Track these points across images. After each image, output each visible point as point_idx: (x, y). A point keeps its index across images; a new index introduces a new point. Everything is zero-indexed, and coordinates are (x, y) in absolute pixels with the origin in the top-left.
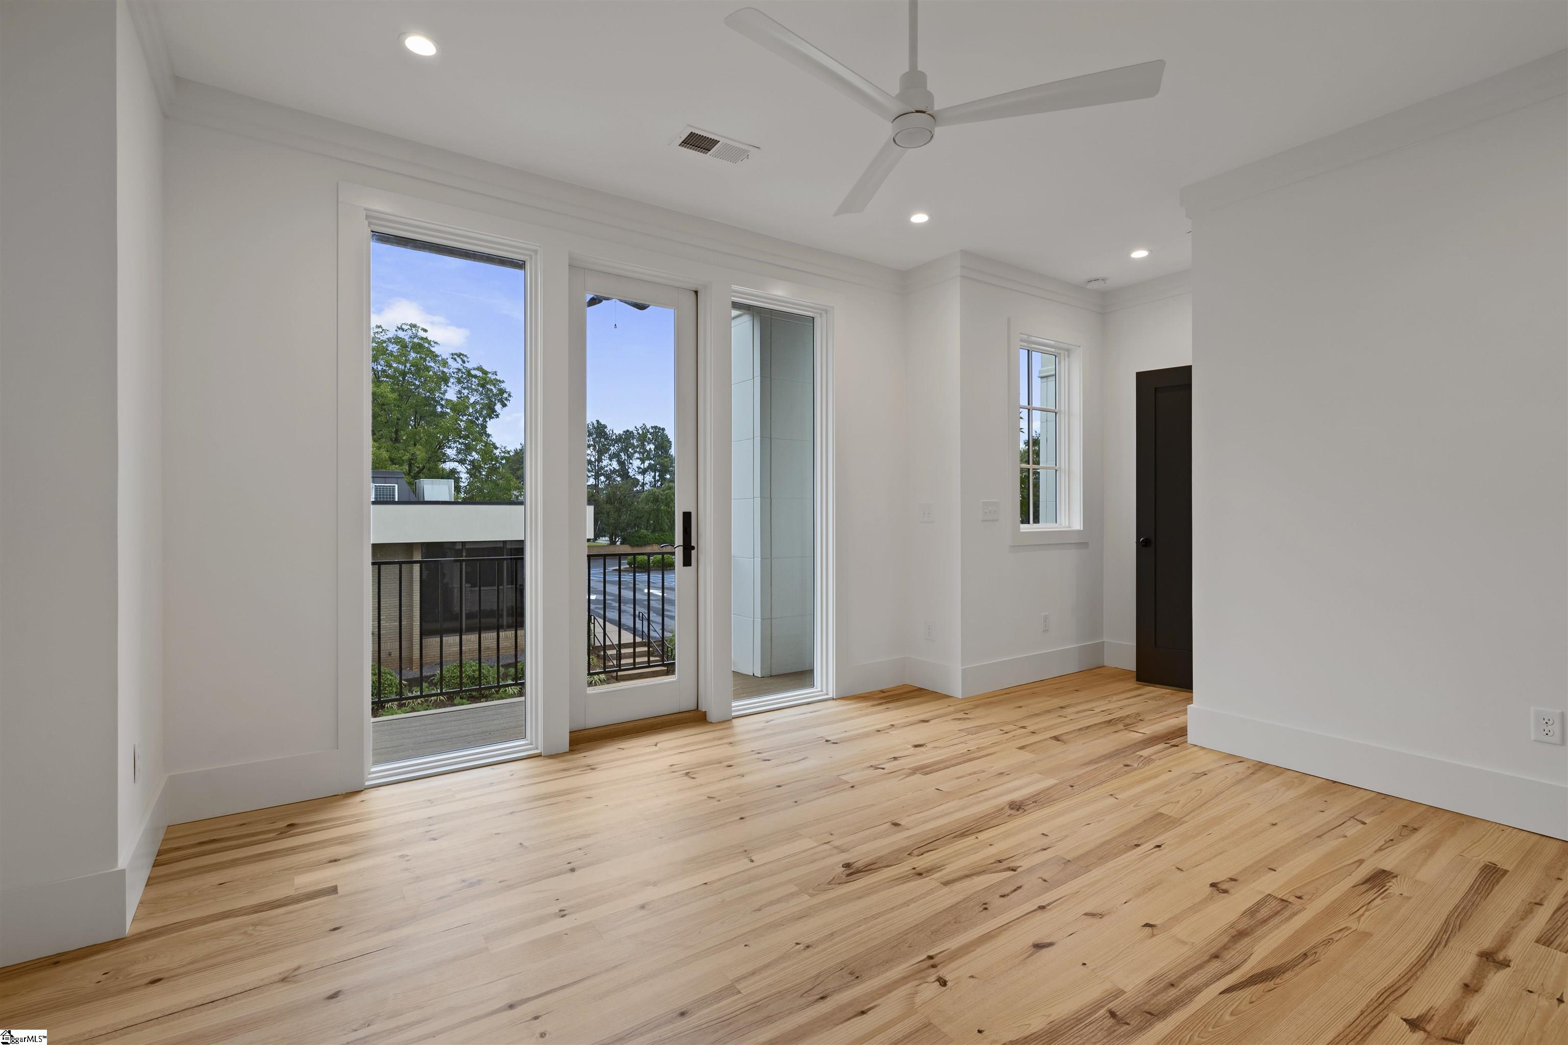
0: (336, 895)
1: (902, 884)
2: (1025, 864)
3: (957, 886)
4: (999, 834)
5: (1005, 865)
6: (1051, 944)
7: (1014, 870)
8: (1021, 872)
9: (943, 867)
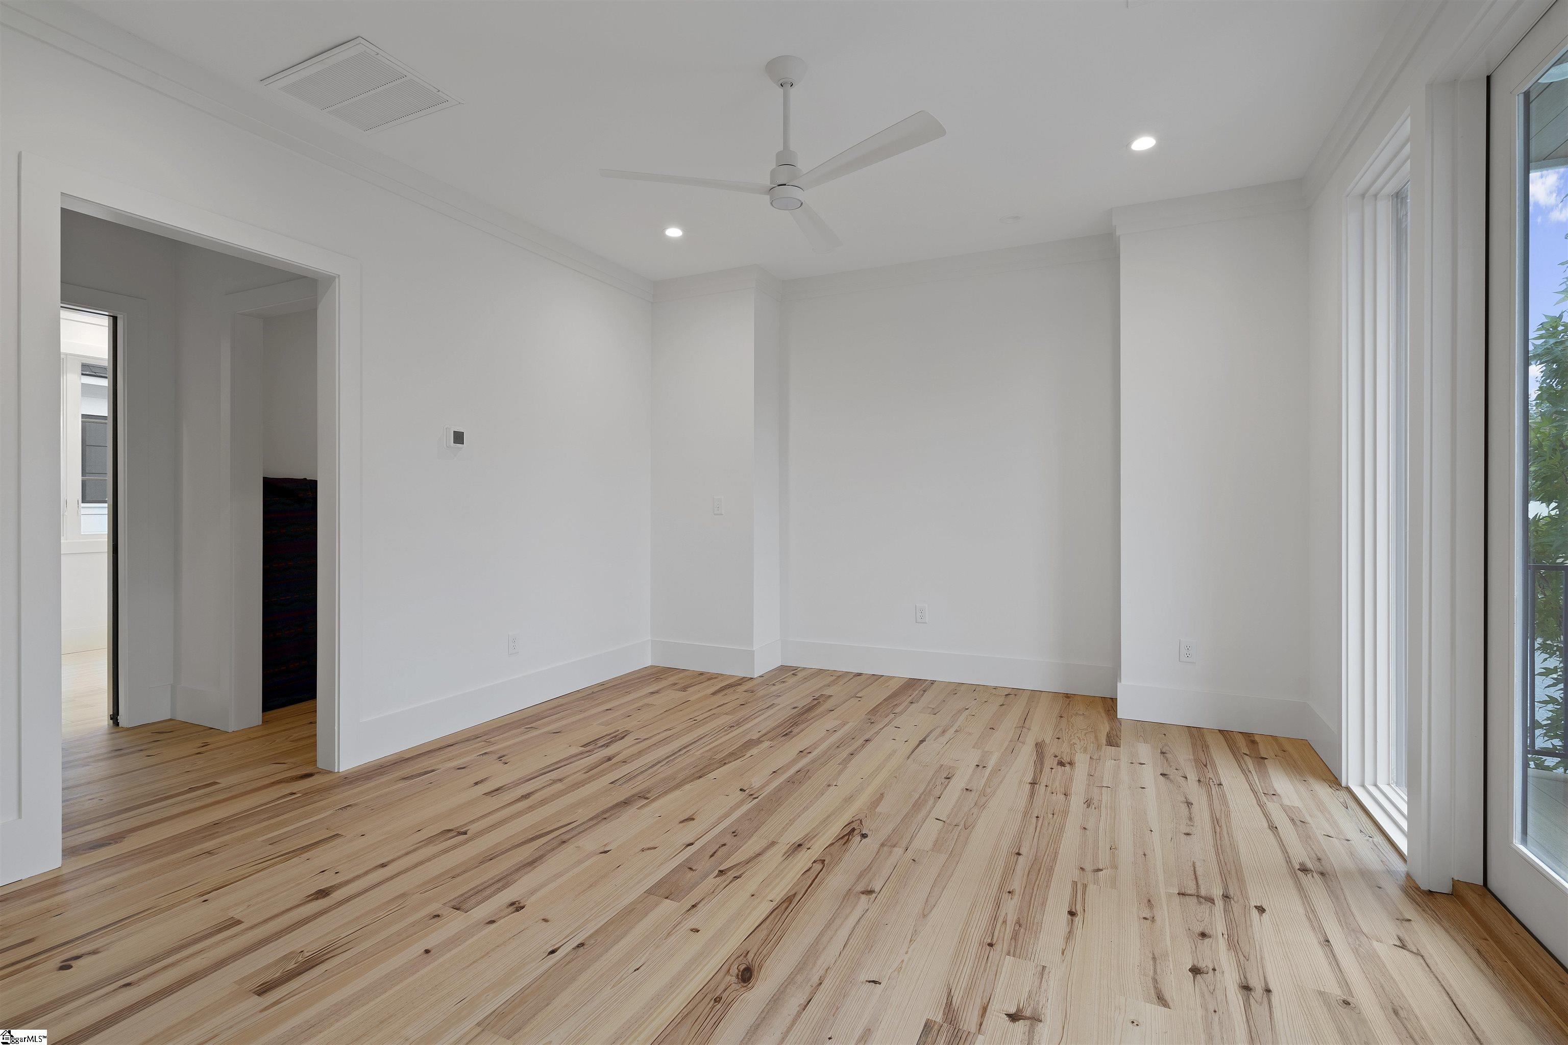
0: (1104, 742)
1: (808, 834)
2: (711, 881)
3: (764, 843)
4: (750, 913)
5: (732, 874)
6: (680, 822)
7: (721, 871)
8: (713, 872)
9: (785, 857)
